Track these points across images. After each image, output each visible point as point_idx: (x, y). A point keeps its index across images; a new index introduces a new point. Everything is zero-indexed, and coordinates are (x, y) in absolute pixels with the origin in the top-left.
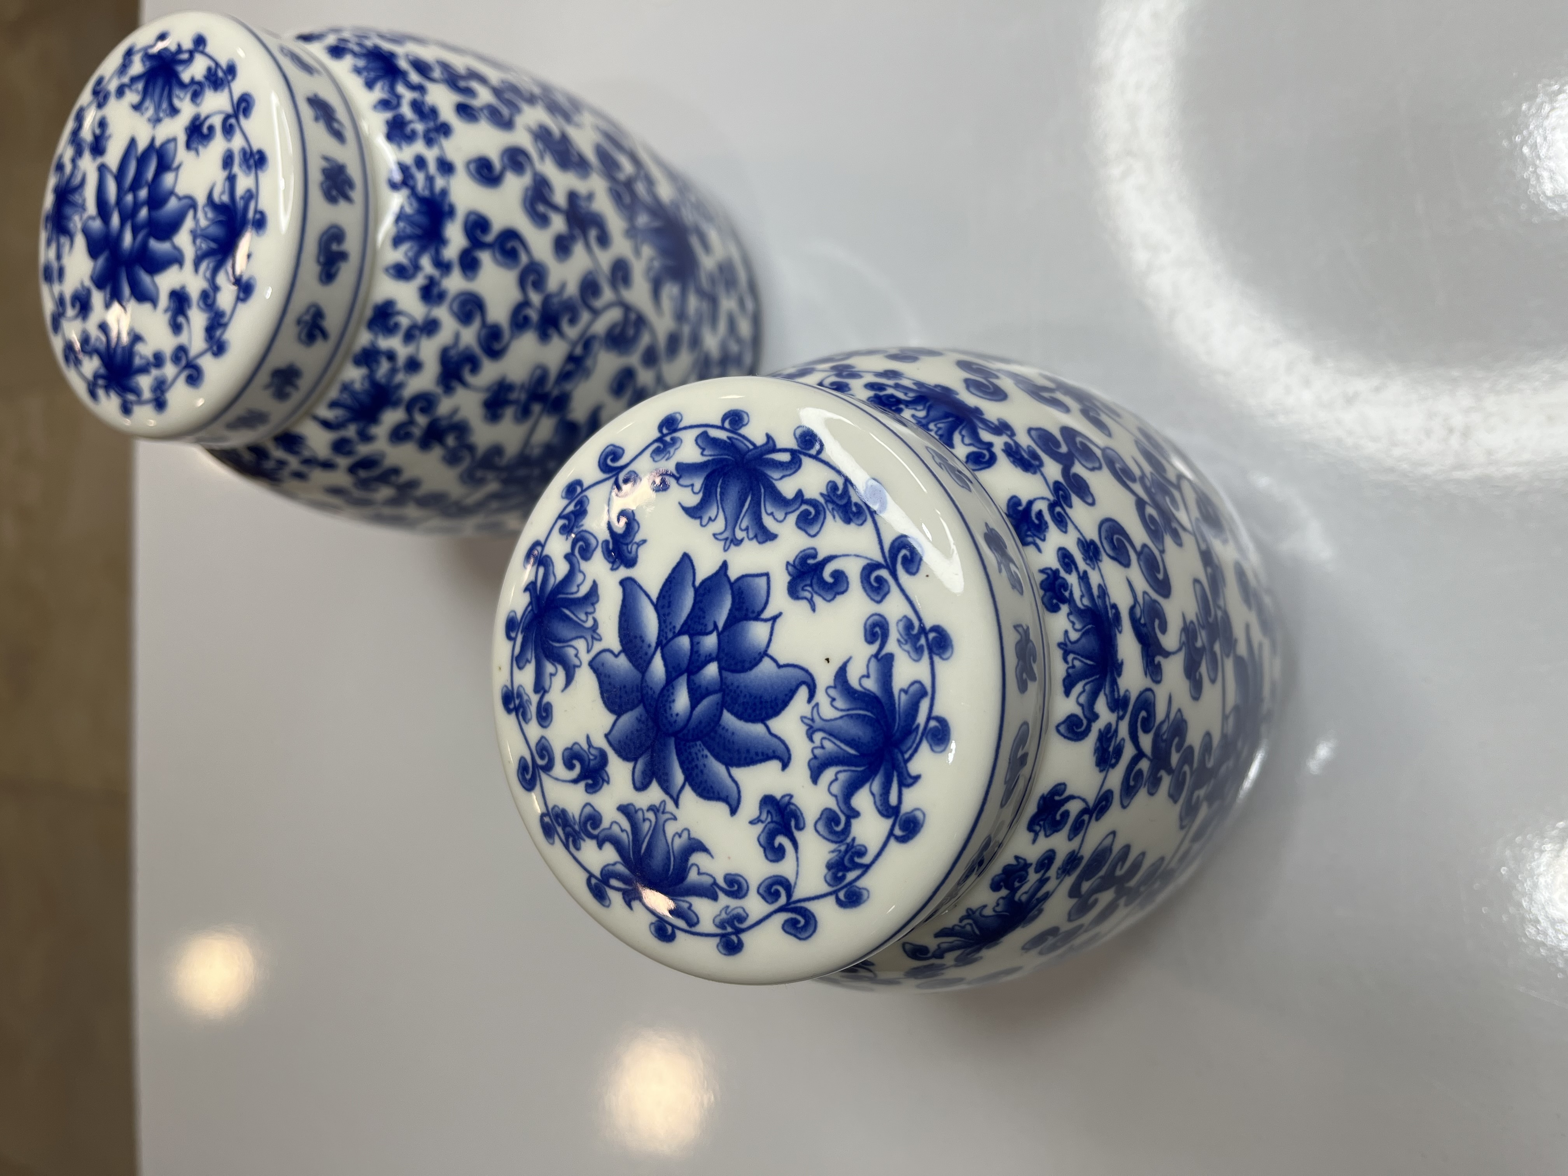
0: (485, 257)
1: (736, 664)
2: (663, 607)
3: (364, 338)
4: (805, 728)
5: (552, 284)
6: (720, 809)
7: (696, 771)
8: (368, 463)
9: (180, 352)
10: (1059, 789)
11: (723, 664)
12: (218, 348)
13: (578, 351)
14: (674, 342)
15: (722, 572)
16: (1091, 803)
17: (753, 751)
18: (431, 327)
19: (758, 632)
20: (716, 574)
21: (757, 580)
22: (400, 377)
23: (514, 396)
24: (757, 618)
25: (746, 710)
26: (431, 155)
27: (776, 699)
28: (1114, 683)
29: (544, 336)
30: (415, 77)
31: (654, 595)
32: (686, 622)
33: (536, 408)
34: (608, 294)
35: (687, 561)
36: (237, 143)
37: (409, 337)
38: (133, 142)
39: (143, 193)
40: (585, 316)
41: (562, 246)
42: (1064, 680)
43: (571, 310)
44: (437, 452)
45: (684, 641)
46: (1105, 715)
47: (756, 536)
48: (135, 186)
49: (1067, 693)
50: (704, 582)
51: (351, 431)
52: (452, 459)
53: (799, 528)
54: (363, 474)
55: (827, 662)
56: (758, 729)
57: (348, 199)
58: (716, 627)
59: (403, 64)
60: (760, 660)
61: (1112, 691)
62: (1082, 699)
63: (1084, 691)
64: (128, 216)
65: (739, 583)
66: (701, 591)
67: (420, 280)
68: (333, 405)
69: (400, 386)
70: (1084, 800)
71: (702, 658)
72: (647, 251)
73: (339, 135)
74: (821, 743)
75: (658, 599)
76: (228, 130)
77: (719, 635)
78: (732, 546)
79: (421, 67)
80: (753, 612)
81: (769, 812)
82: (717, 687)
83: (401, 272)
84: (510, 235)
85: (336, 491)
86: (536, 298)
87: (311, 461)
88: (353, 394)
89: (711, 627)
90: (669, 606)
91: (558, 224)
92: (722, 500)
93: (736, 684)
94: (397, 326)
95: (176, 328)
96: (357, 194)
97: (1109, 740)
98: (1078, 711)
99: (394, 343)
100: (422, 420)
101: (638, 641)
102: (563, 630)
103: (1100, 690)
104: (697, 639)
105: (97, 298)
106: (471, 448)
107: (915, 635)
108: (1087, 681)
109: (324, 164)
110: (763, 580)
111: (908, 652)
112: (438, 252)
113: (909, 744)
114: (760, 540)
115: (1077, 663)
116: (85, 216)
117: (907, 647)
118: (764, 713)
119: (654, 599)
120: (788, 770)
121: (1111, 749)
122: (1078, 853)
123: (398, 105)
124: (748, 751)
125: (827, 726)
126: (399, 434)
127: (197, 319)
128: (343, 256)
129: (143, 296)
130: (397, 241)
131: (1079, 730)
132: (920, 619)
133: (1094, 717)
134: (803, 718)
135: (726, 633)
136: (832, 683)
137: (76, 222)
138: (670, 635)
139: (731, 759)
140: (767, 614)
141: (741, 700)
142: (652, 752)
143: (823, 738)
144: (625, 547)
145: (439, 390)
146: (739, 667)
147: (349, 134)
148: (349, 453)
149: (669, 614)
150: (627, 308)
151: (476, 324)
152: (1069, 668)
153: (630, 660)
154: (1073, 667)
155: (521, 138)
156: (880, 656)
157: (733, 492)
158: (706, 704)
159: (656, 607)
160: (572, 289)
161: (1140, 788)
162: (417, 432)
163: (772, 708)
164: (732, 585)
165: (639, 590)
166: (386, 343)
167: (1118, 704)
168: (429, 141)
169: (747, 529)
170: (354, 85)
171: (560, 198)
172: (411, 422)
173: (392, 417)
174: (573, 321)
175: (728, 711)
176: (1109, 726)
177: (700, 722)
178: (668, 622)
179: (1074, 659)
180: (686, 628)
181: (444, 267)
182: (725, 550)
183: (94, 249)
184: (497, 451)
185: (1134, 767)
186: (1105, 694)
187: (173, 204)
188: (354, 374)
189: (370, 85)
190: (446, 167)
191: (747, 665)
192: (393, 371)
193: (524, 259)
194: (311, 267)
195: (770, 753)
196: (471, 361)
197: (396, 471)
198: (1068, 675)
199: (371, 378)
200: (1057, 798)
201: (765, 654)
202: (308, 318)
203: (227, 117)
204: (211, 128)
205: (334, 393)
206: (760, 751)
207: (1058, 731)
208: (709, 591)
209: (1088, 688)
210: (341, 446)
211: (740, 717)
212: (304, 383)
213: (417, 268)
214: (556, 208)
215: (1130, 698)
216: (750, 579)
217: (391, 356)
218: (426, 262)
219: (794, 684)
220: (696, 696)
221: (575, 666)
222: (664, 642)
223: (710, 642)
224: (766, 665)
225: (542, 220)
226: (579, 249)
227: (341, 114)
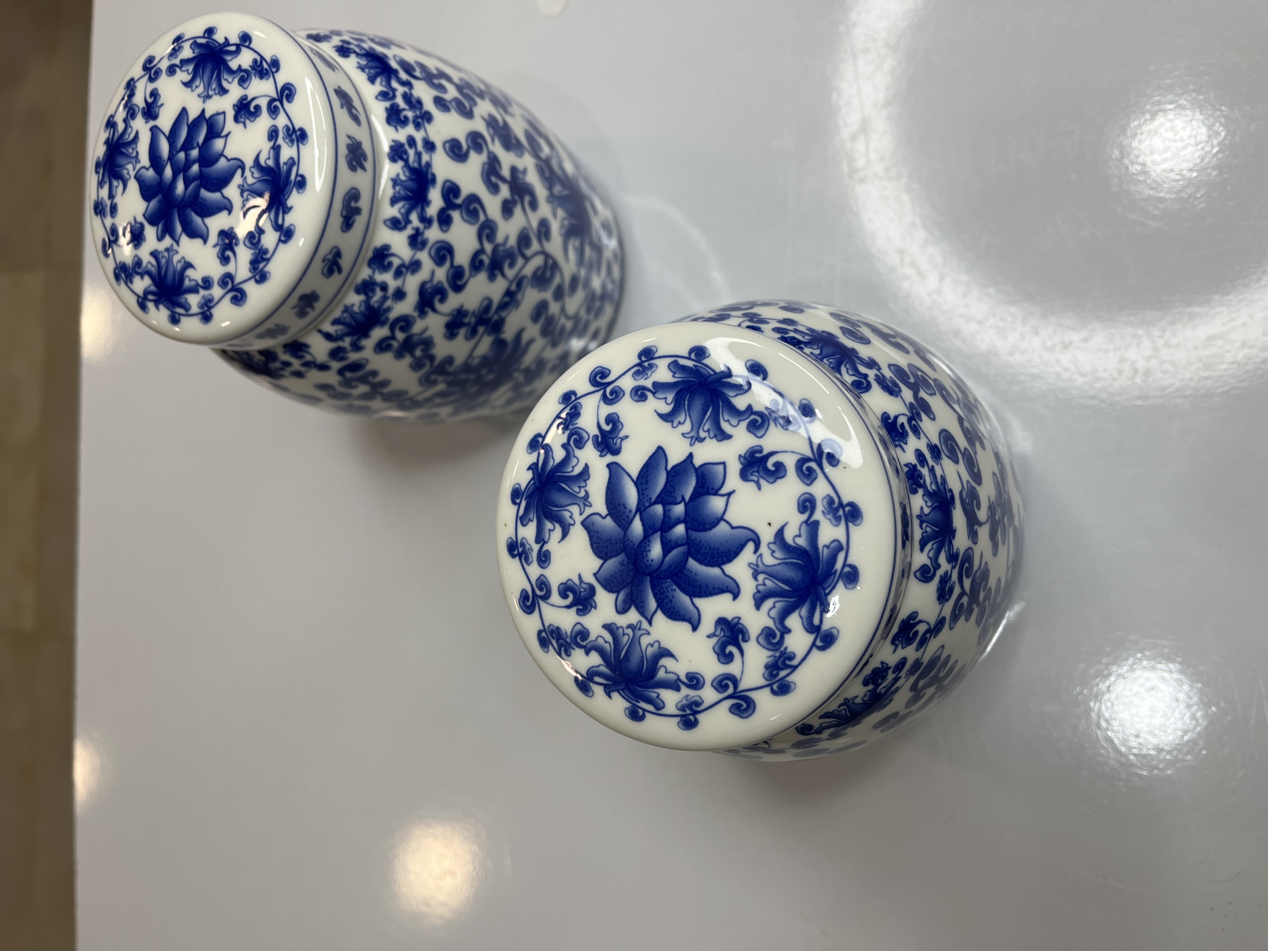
0: (456, 215)
1: (699, 525)
2: (641, 484)
3: (365, 273)
4: (751, 571)
5: (500, 238)
6: (684, 628)
7: (666, 600)
8: (355, 367)
9: (227, 280)
10: (913, 615)
11: (689, 525)
12: (261, 277)
13: (513, 287)
14: (574, 280)
15: (689, 461)
16: (932, 626)
17: (711, 587)
18: (415, 266)
19: (716, 503)
20: (684, 462)
21: (716, 467)
22: (388, 303)
23: (467, 320)
24: (716, 493)
25: (706, 558)
26: (419, 136)
27: (729, 550)
28: (950, 543)
29: (492, 277)
30: (403, 76)
31: (635, 475)
32: (659, 495)
33: (481, 329)
34: (535, 246)
35: (661, 452)
36: (281, 121)
37: (398, 273)
38: (184, 111)
39: (195, 153)
40: (520, 261)
41: (507, 209)
42: (920, 541)
43: (511, 257)
44: (408, 360)
45: (659, 509)
46: (945, 565)
47: (715, 436)
48: (187, 146)
49: (922, 550)
50: (674, 467)
51: (346, 343)
52: (417, 366)
53: (749, 431)
54: (348, 375)
55: (769, 525)
56: (715, 571)
57: (364, 168)
58: (683, 499)
59: (394, 65)
60: (718, 523)
61: (949, 549)
62: (931, 554)
63: (932, 549)
64: (180, 170)
65: (702, 468)
66: (672, 473)
67: (409, 231)
68: (335, 322)
69: (389, 309)
70: (928, 623)
71: (673, 521)
72: (561, 213)
73: (356, 119)
74: (764, 582)
75: (638, 478)
76: (273, 111)
77: (686, 505)
78: (697, 443)
79: (408, 68)
80: (713, 489)
81: (722, 629)
82: (684, 542)
83: (396, 224)
84: (474, 199)
85: (324, 387)
86: (488, 247)
87: (310, 364)
88: (352, 314)
89: (679, 499)
90: (646, 484)
91: (505, 191)
92: (689, 410)
93: (698, 540)
94: (390, 264)
95: (224, 260)
96: (368, 165)
97: (946, 582)
98: (928, 562)
99: (387, 277)
100: (400, 336)
101: (621, 507)
102: (561, 499)
103: (942, 548)
104: (668, 507)
105: (150, 232)
106: (432, 358)
107: (836, 508)
108: (934, 541)
109: (349, 141)
110: (721, 468)
111: (830, 520)
112: (423, 210)
113: (829, 583)
114: (719, 438)
115: (928, 529)
116: (138, 166)
117: (830, 516)
118: (720, 561)
119: (635, 479)
120: (736, 601)
121: (947, 589)
122: (921, 660)
123: (394, 96)
124: (707, 587)
125: (768, 570)
126: (382, 346)
127: (244, 255)
128: (358, 211)
129: (193, 233)
130: (394, 201)
131: (928, 575)
132: (839, 497)
133: (937, 566)
134: (750, 564)
135: (691, 504)
136: (772, 540)
137: (130, 170)
138: (647, 504)
139: (694, 592)
140: (724, 490)
141: (703, 551)
142: (632, 587)
143: (765, 578)
144: (611, 441)
145: (416, 314)
146: (701, 528)
147: (362, 118)
148: (342, 359)
149: (646, 489)
150: (547, 256)
151: (447, 265)
152: (923, 532)
153: (615, 521)
154: (926, 532)
155: (479, 125)
156: (809, 522)
157: (698, 405)
158: (675, 552)
159: (636, 483)
160: (513, 241)
161: (961, 616)
162: (395, 344)
163: (726, 556)
164: (696, 470)
165: (622, 471)
166: (380, 277)
167: (953, 558)
168: (418, 126)
169: (708, 431)
170: (360, 79)
171: (506, 172)
172: (393, 337)
173: (379, 333)
174: (511, 265)
175: (693, 558)
176: (946, 572)
177: (671, 566)
178: (645, 495)
179: (927, 526)
180: (660, 499)
181: (427, 221)
182: (691, 445)
183: (147, 192)
184: (450, 360)
185: (959, 601)
186: (945, 551)
187: (222, 163)
188: (355, 300)
189: (372, 80)
190: (430, 146)
191: (708, 526)
192: (385, 298)
193: (482, 218)
194: (337, 220)
195: (724, 588)
196: (440, 293)
197: (375, 373)
198: (923, 538)
199: (367, 303)
200: (912, 622)
201: (722, 519)
202: (330, 257)
203: (272, 100)
204: (258, 108)
205: (337, 314)
206: (716, 586)
207: (915, 576)
208: (678, 474)
209: (935, 546)
210: (336, 354)
211: (701, 562)
212: (319, 306)
213: (408, 222)
214: (503, 179)
215: (959, 554)
216: (710, 466)
217: (384, 287)
218: (414, 217)
219: (744, 540)
220: (667, 547)
221: (570, 525)
222: (642, 509)
223: (679, 509)
224: (722, 526)
225: (494, 189)
226: (518, 211)
227: (356, 103)
